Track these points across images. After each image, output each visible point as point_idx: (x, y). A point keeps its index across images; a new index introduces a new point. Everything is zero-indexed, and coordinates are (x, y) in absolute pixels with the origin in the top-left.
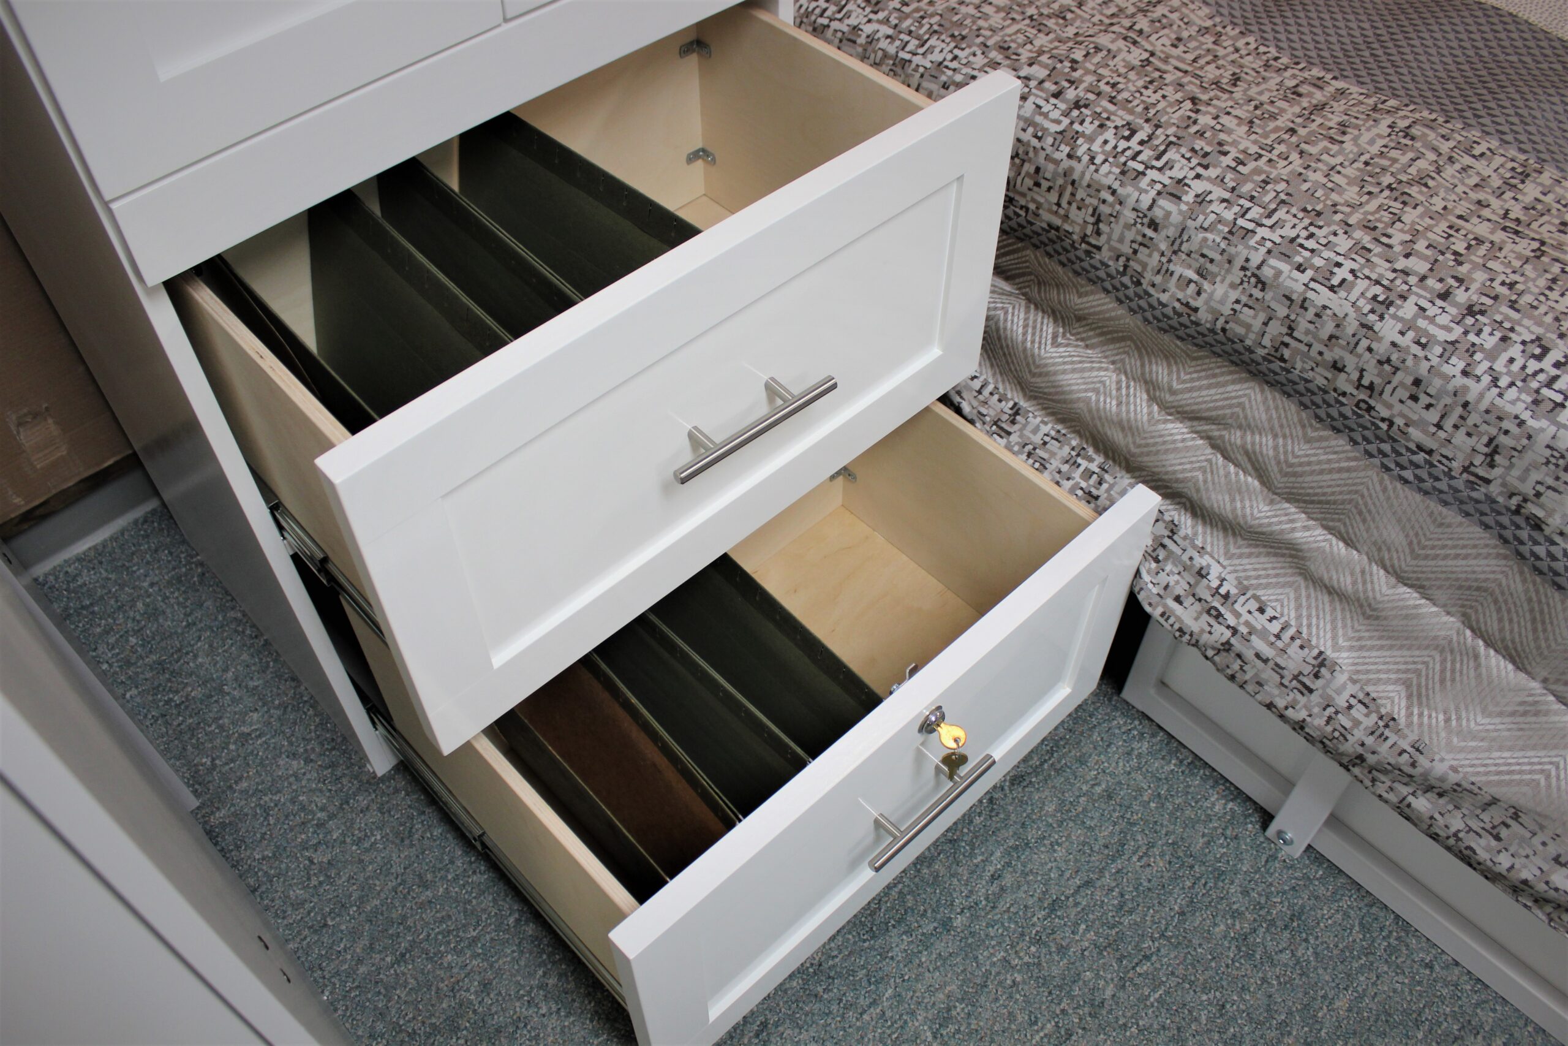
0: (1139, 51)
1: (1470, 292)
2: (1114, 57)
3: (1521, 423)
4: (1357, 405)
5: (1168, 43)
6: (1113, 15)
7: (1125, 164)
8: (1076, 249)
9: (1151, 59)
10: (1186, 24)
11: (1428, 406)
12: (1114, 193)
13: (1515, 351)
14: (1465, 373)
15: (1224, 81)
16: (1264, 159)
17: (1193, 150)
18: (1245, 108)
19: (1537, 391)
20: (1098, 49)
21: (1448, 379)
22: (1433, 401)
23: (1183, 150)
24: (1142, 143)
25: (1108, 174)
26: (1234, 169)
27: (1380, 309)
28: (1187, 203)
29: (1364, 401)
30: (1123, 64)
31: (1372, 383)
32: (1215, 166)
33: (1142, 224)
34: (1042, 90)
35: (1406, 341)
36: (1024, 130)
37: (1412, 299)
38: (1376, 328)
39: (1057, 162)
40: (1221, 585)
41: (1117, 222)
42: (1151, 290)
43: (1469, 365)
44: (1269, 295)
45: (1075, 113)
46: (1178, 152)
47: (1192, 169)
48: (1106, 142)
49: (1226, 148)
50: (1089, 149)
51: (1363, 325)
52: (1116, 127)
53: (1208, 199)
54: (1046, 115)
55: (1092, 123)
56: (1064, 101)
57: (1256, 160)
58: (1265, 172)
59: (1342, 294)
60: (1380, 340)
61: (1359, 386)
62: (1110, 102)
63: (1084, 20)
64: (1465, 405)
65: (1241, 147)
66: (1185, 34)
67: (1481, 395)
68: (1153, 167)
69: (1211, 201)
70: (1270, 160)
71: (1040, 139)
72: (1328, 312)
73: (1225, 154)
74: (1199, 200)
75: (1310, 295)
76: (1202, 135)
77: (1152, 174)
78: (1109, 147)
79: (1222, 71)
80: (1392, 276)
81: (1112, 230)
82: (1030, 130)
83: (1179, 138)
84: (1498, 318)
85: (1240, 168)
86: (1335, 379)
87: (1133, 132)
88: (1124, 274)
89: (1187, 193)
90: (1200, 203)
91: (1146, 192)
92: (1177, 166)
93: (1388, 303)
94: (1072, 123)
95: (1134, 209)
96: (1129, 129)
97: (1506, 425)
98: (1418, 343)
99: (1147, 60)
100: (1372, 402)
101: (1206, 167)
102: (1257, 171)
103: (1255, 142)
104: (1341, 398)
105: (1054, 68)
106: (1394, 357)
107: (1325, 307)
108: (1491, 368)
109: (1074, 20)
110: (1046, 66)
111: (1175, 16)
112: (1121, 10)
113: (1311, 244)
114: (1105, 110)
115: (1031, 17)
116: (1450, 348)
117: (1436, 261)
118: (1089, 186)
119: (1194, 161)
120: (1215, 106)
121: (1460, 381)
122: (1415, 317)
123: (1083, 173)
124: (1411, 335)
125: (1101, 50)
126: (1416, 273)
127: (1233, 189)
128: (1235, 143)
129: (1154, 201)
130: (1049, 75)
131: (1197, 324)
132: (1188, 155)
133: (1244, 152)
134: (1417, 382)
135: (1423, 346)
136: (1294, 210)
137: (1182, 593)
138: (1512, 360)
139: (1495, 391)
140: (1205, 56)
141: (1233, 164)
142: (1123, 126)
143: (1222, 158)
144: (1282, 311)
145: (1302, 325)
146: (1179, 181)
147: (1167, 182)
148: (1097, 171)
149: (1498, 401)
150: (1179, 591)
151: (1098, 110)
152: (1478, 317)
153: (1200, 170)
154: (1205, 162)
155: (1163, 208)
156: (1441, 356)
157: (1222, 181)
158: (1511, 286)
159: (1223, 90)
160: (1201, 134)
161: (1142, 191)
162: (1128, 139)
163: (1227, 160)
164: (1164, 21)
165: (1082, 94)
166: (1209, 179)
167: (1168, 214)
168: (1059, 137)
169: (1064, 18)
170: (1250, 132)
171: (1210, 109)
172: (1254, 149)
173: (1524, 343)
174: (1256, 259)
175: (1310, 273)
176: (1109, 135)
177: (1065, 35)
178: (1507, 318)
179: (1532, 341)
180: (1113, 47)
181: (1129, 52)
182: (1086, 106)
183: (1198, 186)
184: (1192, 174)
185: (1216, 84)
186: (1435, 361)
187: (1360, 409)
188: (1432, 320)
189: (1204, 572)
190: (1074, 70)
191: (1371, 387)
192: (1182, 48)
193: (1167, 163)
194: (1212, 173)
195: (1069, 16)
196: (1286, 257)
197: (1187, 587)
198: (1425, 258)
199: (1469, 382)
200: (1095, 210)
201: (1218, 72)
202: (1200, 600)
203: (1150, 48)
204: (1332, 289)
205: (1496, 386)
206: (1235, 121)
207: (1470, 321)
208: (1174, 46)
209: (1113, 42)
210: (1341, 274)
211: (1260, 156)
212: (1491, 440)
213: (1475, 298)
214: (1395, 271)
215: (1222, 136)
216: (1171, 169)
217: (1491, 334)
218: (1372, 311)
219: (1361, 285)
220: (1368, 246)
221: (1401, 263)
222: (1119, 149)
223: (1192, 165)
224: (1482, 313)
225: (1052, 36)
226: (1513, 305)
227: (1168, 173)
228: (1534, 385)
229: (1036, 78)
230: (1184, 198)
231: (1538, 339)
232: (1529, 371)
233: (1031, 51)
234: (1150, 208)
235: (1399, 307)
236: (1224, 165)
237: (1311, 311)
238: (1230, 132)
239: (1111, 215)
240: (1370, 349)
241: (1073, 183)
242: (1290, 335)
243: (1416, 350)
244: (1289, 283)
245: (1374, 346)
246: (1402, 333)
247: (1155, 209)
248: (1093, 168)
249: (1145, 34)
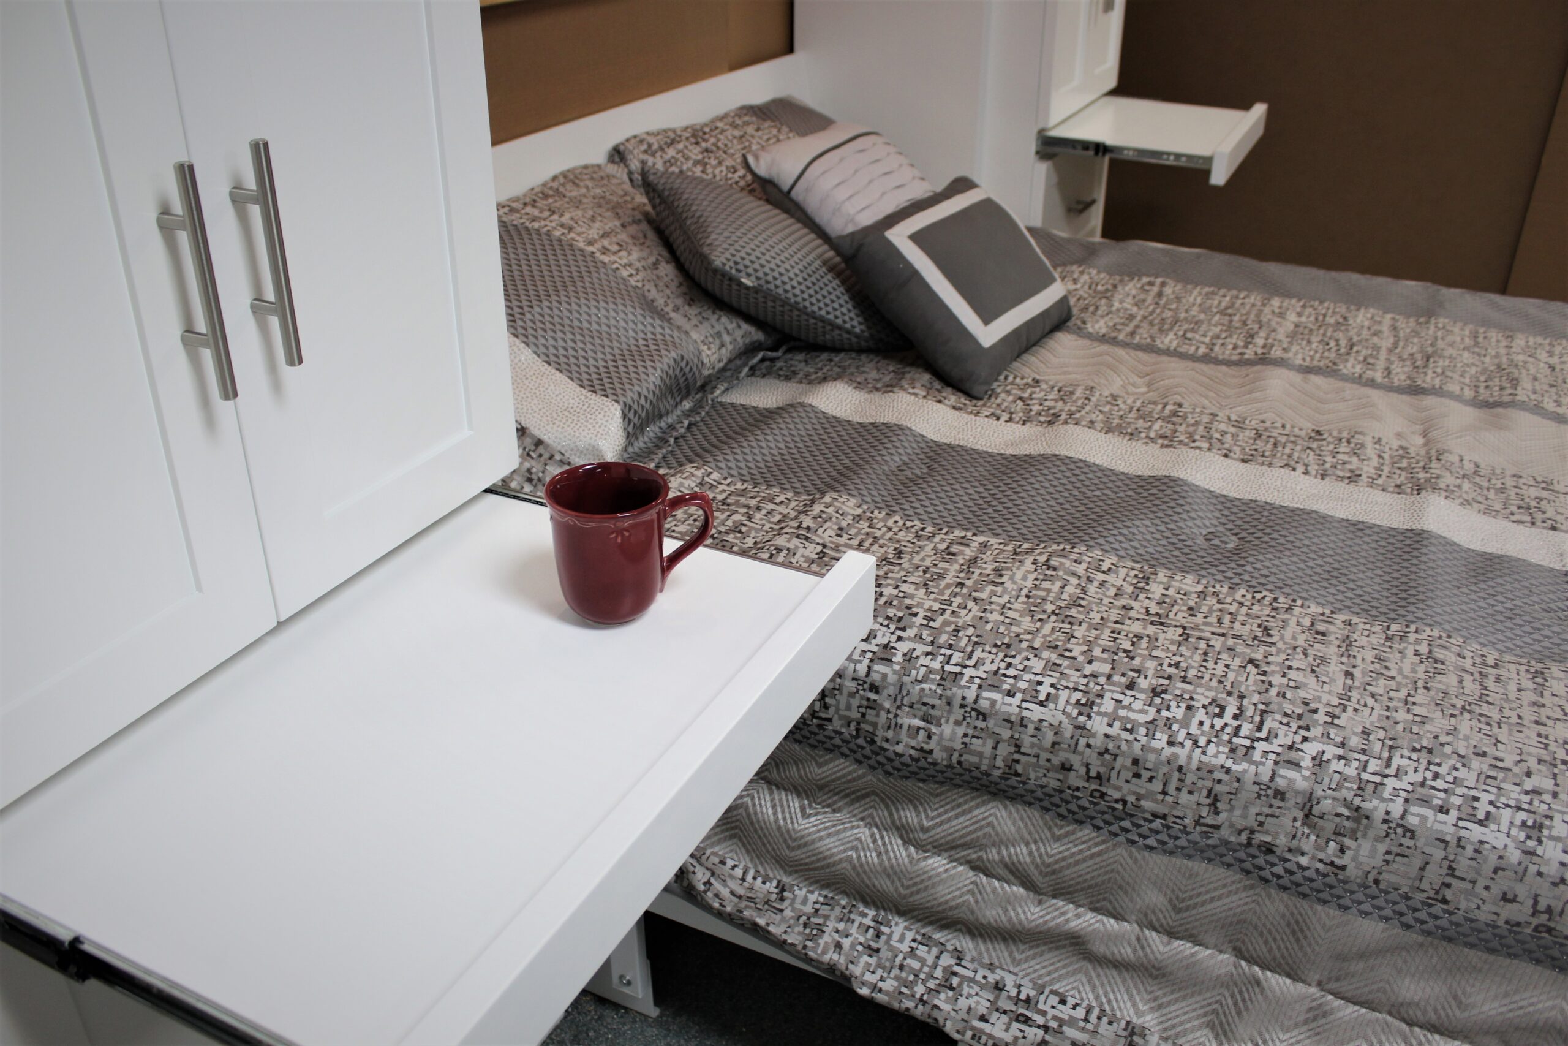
0: (813, 545)
1: (1149, 678)
2: (794, 554)
3: (1228, 771)
4: (1091, 796)
5: (833, 534)
6: (780, 521)
8: (809, 725)
9: (825, 551)
10: (842, 515)
11: (1151, 779)
13: (1201, 715)
14: (1170, 743)
15: (891, 556)
16: (948, 613)
17: (888, 618)
18: (916, 574)
19: (1230, 742)
20: (779, 550)
21: (1158, 752)
22: (1153, 774)
23: (880, 620)
26: (927, 626)
27: (1086, 710)
28: (898, 663)
29: (1096, 790)
30: (803, 559)
31: (1098, 773)
32: (911, 627)
33: (864, 690)
35: (1115, 730)
37: (1108, 695)
38: (1088, 726)
40: (1019, 992)
41: (841, 694)
42: (886, 745)
43: (1170, 736)
44: (991, 723)
46: (876, 622)
47: (892, 633)
49: (915, 610)
51: (1077, 727)
53: (914, 655)
57: (942, 614)
58: (952, 622)
59: (1052, 706)
60: (1094, 735)
61: (1089, 778)
63: (757, 530)
64: (1180, 769)
65: (926, 607)
66: (844, 524)
67: (1190, 758)
69: (917, 657)
70: (953, 612)
72: (1045, 724)
73: (915, 615)
74: (907, 658)
75: (1025, 713)
76: (891, 604)
79: (885, 549)
80: (1085, 681)
81: (838, 702)
84: (1178, 692)
85: (931, 624)
86: (1066, 778)
88: (857, 736)
89: (895, 655)
90: (909, 661)
91: (860, 662)
92: (879, 634)
93: (1091, 704)
95: (854, 679)
97: (1218, 775)
98: (1125, 729)
99: (822, 552)
100: (1103, 789)
101: (904, 629)
102: (946, 623)
103: (935, 600)
104: (1076, 793)
106: (1111, 746)
107: (1041, 721)
108: (1188, 734)
109: (749, 532)
111: (831, 510)
112: (784, 516)
113: (1011, 672)
116: (1150, 726)
117: (1114, 660)
119: (893, 627)
120: (891, 578)
121: (1169, 751)
122: (1116, 709)
124: (1117, 724)
125: (782, 551)
126: (1102, 675)
127: (932, 643)
128: (919, 605)
129: (869, 668)
131: (935, 764)
132: (885, 623)
133: (930, 610)
134: (1135, 762)
135: (1131, 731)
136: (987, 648)
137: (985, 1011)
138: (1201, 723)
139: (1198, 751)
140: (866, 539)
141: (925, 622)
143: (914, 619)
144: (1006, 734)
145: (1027, 741)
146: (886, 646)
147: (875, 649)
149: (1204, 758)
150: (982, 1010)
152: (1163, 696)
153: (899, 633)
154: (901, 625)
155: (878, 672)
156: (1147, 735)
157: (921, 638)
158: (1177, 665)
159: (893, 564)
160: (889, 603)
161: (856, 662)
163: (919, 620)
164: (824, 516)
166: (909, 639)
167: (885, 676)
169: (740, 532)
170: (928, 593)
171: (889, 581)
172: (936, 606)
173: (1204, 707)
174: (971, 695)
175: (1019, 696)
177: (746, 546)
178: (1184, 691)
179: (1210, 704)
180: (791, 546)
181: (805, 548)
183: (903, 647)
184: (894, 638)
185: (884, 560)
186: (1144, 740)
187: (1095, 797)
188: (1129, 708)
189: (1000, 986)
191: (1099, 777)
192: (846, 536)
193: (870, 633)
194: (911, 633)
195: (744, 529)
196: (995, 687)
197: (988, 1004)
198: (1104, 661)
199: (1176, 750)
201: (882, 550)
202: (1005, 1012)
203: (821, 541)
204: (1041, 704)
205: (1198, 747)
206: (913, 587)
207: (1158, 701)
208: (840, 536)
209: (788, 541)
210: (1044, 690)
211: (944, 610)
212: (1210, 792)
213: (1154, 682)
214: (1085, 676)
215: (907, 601)
216: (875, 637)
217: (1178, 707)
218: (1080, 714)
219: (1064, 695)
220: (1057, 662)
221: (1088, 670)
223: (892, 630)
224: (1165, 692)
225: (735, 547)
226: (1184, 679)
227: (874, 642)
228: (1226, 737)
230: (894, 660)
231: (1214, 701)
232: (1218, 727)
234: (868, 675)
235: (1100, 705)
236: (918, 624)
237: (1031, 727)
238: (912, 597)
239: (834, 689)
240: (1088, 746)
242: (1019, 752)
243: (1125, 735)
244: (1005, 709)
245: (1091, 741)
246: (1110, 725)
247: (872, 674)
249: (813, 530)
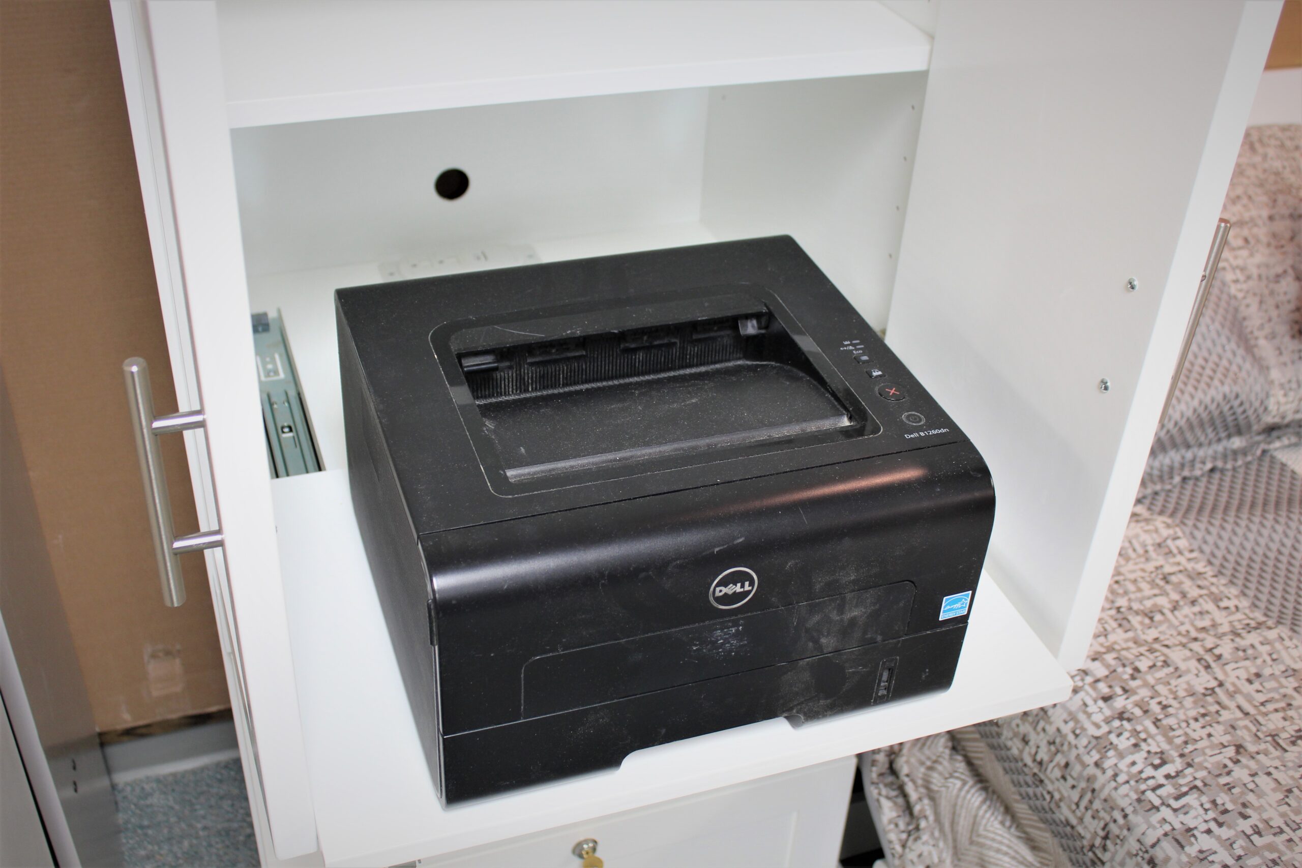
0: (1208, 677)
2: (1180, 676)
5: (1243, 675)
6: (1203, 629)
7: (1143, 792)
8: (1084, 854)
9: (1217, 690)
10: (1274, 660)
12: (1125, 816)
15: (1284, 735)
16: (1284, 837)
17: (1214, 802)
18: (1291, 773)
20: (1166, 663)
23: (1204, 799)
24: (1168, 777)
25: (1125, 796)
26: (1248, 837)
28: (1189, 855)
30: (1185, 686)
32: (1230, 827)
33: (1143, 859)
34: (1095, 689)
36: (1066, 722)
39: (1085, 766)
41: (1122, 846)
45: (1117, 723)
46: (1198, 799)
47: (1206, 821)
48: (1134, 763)
49: (1249, 811)
50: (1116, 765)
52: (1149, 752)
53: (1210, 858)
54: (1089, 715)
55: (1128, 739)
56: (1111, 708)
57: (1275, 835)
58: (1278, 851)
62: (1154, 723)
63: (1171, 626)
65: (1265, 816)
66: (1267, 672)
68: (1168, 806)
69: (1212, 862)
70: (1290, 840)
71: (1077, 736)
73: (1245, 817)
74: (1201, 856)
76: (1230, 789)
77: (1165, 812)
78: (1135, 769)
79: (1287, 723)
81: (1116, 852)
82: (1071, 724)
83: (1205, 785)
85: (1255, 838)
87: (1164, 763)
89: (1192, 844)
90: (1202, 860)
91: (1154, 828)
92: (1192, 813)
94: (1110, 732)
95: (1138, 841)
96: (1161, 758)
99: (1213, 689)
101: (1220, 825)
102: (1271, 847)
103: (1283, 815)
105: (1115, 671)
109: (1161, 623)
110: (1107, 666)
111: (1264, 649)
112: (1214, 625)
114: (1146, 730)
115: (1118, 609)
118: (1105, 800)
119: (1211, 814)
120: (1258, 762)
123: (1104, 786)
125: (1168, 666)
127: (1239, 858)
128: (1260, 810)
129: (1159, 840)
130: (1107, 677)
132: (1207, 806)
133: (1266, 822)
140: (1277, 701)
141: (1249, 831)
142: (1156, 753)
143: (1241, 821)
146: (1189, 830)
147: (1177, 826)
148: (1116, 789)
151: (1139, 728)
153: (1213, 826)
154: (1221, 819)
155: (1164, 851)
157: (1231, 845)
159: (1277, 745)
160: (1229, 788)
161: (1150, 826)
162: (1156, 767)
163: (1245, 826)
164: (1250, 652)
165: (1129, 707)
166: (1218, 838)
168: (1094, 742)
169: (1151, 619)
170: (1284, 802)
171: (1252, 764)
172: (1277, 822)
176: (1139, 757)
177: (1143, 637)
180: (1183, 666)
181: (1197, 675)
182: (1129, 720)
183: (1205, 842)
184: (1204, 827)
185: (1273, 736)
190: (1133, 678)
192: (1257, 685)
193: (1183, 806)
194: (1225, 833)
195: (1158, 617)
200: (1106, 825)
201: (1281, 724)
203: (1221, 676)
206: (1273, 785)
208: (1250, 681)
209: (1185, 660)
211: (1282, 831)
215: (1251, 797)
216: (1186, 813)
222: (1144, 776)
223: (1207, 817)
225: (1130, 634)
227: (1181, 817)
229: (1093, 675)
230: (1187, 849)
233: (1102, 645)
234: (1153, 846)
236: (1239, 829)
238: (1260, 794)
239: (1118, 837)
241: (1093, 791)
247: (1157, 848)
248: (1113, 784)
249: (1222, 661)
